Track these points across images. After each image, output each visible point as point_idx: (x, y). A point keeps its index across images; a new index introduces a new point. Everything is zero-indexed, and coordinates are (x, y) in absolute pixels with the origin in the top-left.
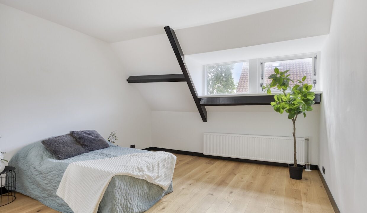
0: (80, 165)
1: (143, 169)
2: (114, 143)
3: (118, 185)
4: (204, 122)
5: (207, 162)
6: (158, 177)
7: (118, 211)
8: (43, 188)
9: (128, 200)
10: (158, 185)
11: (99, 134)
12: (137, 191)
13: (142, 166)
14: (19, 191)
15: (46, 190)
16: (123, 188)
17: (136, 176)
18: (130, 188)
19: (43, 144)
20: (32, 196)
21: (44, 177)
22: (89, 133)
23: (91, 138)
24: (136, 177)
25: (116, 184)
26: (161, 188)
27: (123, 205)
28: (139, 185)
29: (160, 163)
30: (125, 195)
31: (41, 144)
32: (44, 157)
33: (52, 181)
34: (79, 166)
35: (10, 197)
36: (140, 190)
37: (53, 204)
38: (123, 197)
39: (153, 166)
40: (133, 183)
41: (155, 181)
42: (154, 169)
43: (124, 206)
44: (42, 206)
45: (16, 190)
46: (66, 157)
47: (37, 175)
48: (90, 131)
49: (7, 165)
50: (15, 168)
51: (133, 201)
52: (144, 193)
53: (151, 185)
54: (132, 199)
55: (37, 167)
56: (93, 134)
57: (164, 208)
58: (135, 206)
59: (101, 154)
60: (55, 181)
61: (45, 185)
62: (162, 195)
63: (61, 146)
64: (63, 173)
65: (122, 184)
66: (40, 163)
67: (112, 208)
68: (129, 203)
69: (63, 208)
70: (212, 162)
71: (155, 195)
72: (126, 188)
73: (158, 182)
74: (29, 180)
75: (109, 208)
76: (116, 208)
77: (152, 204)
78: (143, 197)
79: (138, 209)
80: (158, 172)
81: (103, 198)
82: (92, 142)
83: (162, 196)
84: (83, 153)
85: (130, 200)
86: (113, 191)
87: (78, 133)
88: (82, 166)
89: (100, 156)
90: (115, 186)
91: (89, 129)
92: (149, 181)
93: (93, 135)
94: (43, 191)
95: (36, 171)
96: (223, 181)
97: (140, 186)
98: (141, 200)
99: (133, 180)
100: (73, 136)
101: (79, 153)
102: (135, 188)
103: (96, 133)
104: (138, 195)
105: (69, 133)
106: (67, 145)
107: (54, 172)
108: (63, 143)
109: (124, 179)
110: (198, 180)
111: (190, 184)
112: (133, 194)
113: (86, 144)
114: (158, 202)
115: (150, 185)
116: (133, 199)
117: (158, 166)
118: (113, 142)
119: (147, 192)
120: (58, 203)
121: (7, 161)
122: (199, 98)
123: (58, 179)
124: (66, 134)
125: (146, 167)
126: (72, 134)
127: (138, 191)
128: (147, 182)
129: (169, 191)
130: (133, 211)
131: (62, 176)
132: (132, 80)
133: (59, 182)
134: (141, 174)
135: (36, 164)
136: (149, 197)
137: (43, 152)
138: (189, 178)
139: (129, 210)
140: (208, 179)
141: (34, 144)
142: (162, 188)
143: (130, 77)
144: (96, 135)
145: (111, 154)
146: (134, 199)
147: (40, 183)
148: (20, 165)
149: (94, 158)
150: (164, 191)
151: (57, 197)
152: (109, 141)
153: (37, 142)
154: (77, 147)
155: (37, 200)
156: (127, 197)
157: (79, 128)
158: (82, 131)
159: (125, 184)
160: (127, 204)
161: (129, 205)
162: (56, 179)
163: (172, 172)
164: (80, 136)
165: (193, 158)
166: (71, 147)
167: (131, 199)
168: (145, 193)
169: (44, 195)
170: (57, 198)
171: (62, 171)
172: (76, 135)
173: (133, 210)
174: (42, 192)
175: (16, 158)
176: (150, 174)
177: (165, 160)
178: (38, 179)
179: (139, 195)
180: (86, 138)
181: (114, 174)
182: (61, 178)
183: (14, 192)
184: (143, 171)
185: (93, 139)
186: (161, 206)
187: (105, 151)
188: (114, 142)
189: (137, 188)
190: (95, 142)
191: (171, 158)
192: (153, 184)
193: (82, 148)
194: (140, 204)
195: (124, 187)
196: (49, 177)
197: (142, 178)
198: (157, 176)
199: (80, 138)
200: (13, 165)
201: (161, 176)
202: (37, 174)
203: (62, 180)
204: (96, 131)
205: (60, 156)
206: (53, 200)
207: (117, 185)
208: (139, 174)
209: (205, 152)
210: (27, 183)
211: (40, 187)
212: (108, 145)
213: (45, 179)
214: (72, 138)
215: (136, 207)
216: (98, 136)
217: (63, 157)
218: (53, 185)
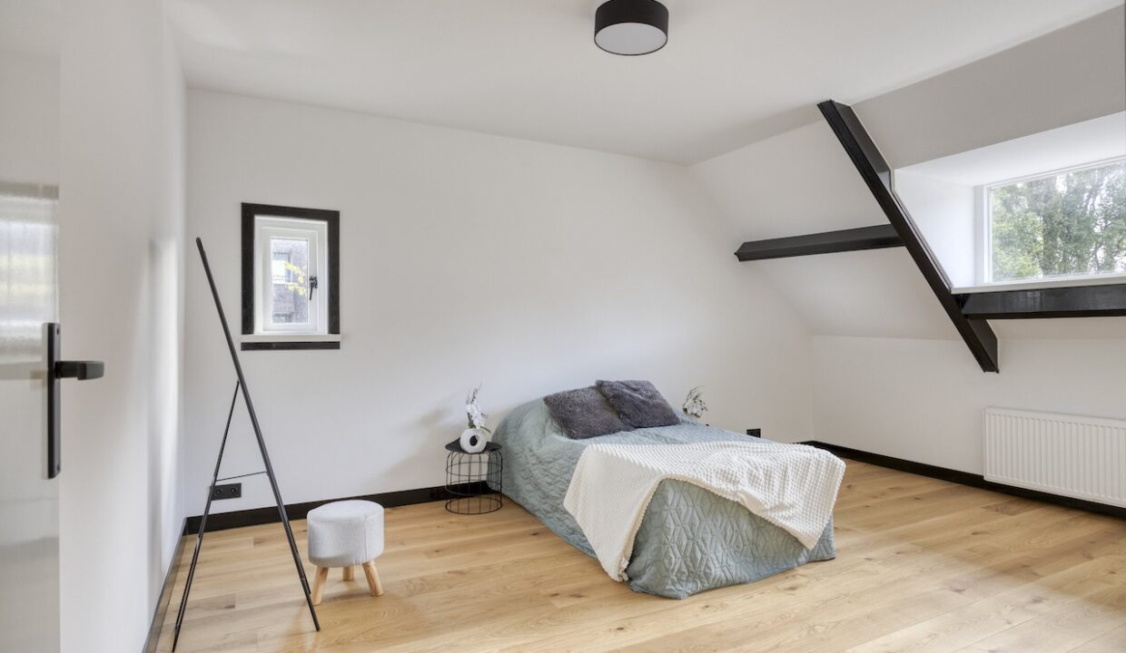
0: (604, 450)
1: (736, 477)
2: (699, 417)
3: (673, 501)
4: (987, 373)
5: (992, 504)
6: (781, 507)
7: (671, 558)
8: (544, 493)
9: (697, 543)
10: (781, 528)
11: (657, 392)
12: (723, 528)
13: (735, 469)
14: (508, 493)
15: (548, 497)
16: (684, 511)
17: (716, 489)
18: (701, 515)
19: (546, 403)
20: (527, 507)
21: (545, 470)
22: (634, 386)
23: (639, 399)
24: (716, 493)
25: (667, 498)
26: (794, 542)
27: (683, 548)
28: (726, 516)
29: (789, 471)
30: (689, 529)
31: (544, 405)
32: (547, 430)
33: (558, 479)
34: (602, 452)
35: (494, 502)
36: (729, 528)
37: (560, 528)
38: (685, 531)
39: (768, 476)
40: (711, 506)
41: (773, 515)
42: (769, 484)
43: (688, 554)
44: (542, 527)
45: (503, 491)
46: (585, 435)
47: (534, 465)
48: (637, 383)
49: (490, 441)
50: (501, 447)
51: (710, 549)
52: (740, 538)
53: (762, 525)
54: (708, 543)
55: (534, 448)
56: (645, 390)
57: (793, 589)
58: (716, 562)
59: (657, 436)
60: (563, 480)
61: (547, 485)
62: (797, 559)
63: (578, 410)
64: (576, 464)
65: (683, 502)
66: (540, 441)
67: (659, 549)
68: (701, 550)
69: (576, 537)
70: (1014, 507)
71: (775, 553)
72: (692, 514)
73: (780, 521)
74: (522, 473)
75: (653, 548)
76: (667, 552)
77: (764, 571)
78: (738, 547)
79: (723, 571)
80: (783, 495)
81: (642, 524)
82: (638, 407)
83: (798, 562)
84: (620, 430)
85: (701, 543)
86: (661, 513)
87: (611, 385)
88: (607, 453)
89: (651, 441)
90: (666, 502)
91: (637, 378)
92: (754, 511)
93: (644, 392)
94: (544, 498)
95: (533, 455)
96: (1024, 566)
97: (729, 517)
98: (733, 554)
99: (712, 501)
100: (601, 393)
101: (610, 430)
102: (717, 520)
103: (650, 388)
104: (725, 538)
105: (593, 384)
106: (589, 410)
107: (561, 461)
108: (582, 405)
109: (688, 491)
110: (928, 548)
111: (898, 553)
112: (709, 531)
113: (627, 412)
114: (783, 572)
115: (760, 524)
116: (711, 542)
117: (785, 479)
118: (696, 415)
119: (751, 538)
120: (568, 526)
121: (489, 431)
122: (957, 296)
123: (567, 476)
124: (588, 386)
125: (746, 474)
126: (600, 386)
127: (725, 529)
128: (751, 514)
129: (823, 556)
130: (708, 571)
131: (573, 471)
132: (751, 252)
133: (569, 481)
134: (731, 487)
135: (534, 442)
136: (756, 553)
137: (546, 421)
138: (901, 537)
139: (700, 567)
140: (970, 550)
141: (532, 402)
142: (796, 540)
143: (745, 245)
144: (649, 394)
145: (677, 439)
146: (714, 544)
147: (539, 481)
148: (509, 442)
149: (637, 442)
150: (805, 551)
151: (566, 513)
152: (685, 410)
153: (537, 401)
154: (608, 415)
155: (534, 516)
156: (693, 534)
157: (615, 374)
158: (621, 383)
159: (690, 504)
160: (693, 551)
161: (699, 555)
162: (565, 476)
163: (830, 504)
164: (616, 392)
165: (945, 487)
166: (596, 415)
167: (703, 540)
168: (745, 538)
169: (545, 507)
170: (566, 516)
171: (574, 459)
172: (606, 390)
173: (710, 569)
174: (544, 501)
175: (504, 429)
176: (758, 494)
177: (808, 468)
178: (537, 472)
179: (728, 539)
180: (628, 397)
181: (664, 475)
182: (572, 475)
183: (498, 493)
184: (735, 482)
185: (643, 402)
186: (789, 583)
187: (667, 431)
188: (699, 414)
189: (722, 521)
190: (646, 408)
191: (828, 465)
192: (766, 521)
193: (616, 419)
194: (729, 562)
195: (688, 509)
196: (553, 471)
197: (732, 499)
198: (777, 503)
199: (614, 397)
200: (499, 441)
201: (792, 506)
202: (534, 462)
203: (573, 478)
204: (652, 382)
205: (574, 432)
206: (559, 519)
207: (670, 502)
208: (724, 486)
209: (991, 472)
210: (519, 480)
211: (539, 489)
212: (677, 419)
213: (546, 473)
214: (598, 396)
215: (717, 566)
216: (654, 395)
217: (580, 434)
218: (559, 488)
